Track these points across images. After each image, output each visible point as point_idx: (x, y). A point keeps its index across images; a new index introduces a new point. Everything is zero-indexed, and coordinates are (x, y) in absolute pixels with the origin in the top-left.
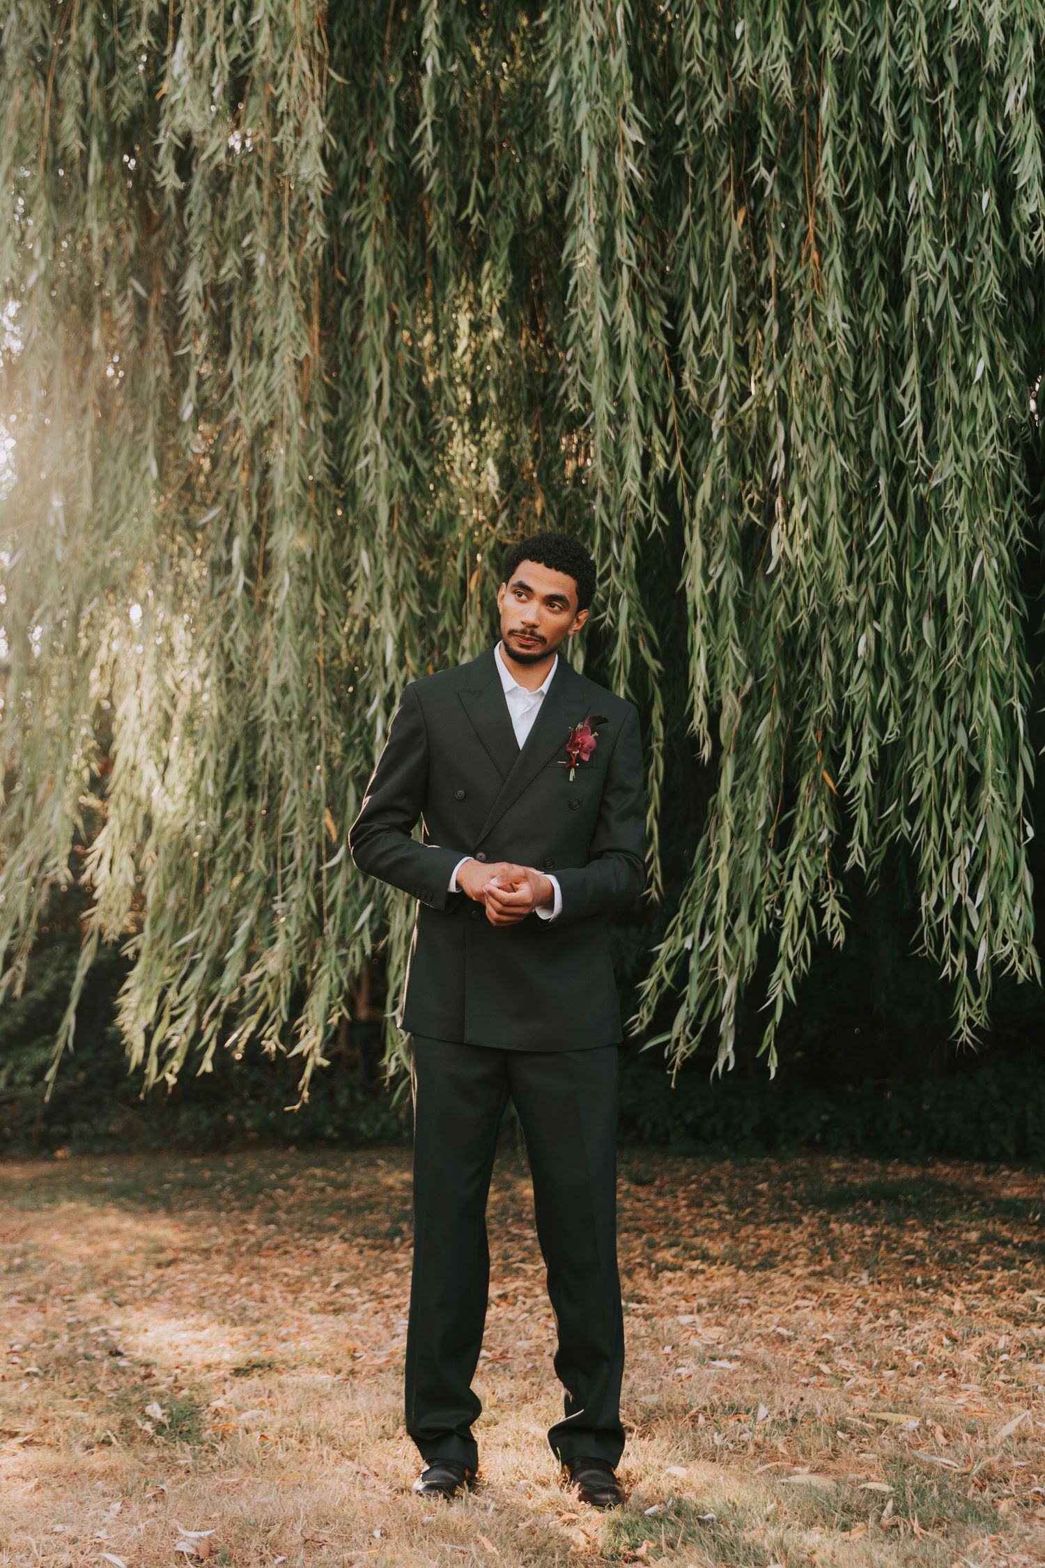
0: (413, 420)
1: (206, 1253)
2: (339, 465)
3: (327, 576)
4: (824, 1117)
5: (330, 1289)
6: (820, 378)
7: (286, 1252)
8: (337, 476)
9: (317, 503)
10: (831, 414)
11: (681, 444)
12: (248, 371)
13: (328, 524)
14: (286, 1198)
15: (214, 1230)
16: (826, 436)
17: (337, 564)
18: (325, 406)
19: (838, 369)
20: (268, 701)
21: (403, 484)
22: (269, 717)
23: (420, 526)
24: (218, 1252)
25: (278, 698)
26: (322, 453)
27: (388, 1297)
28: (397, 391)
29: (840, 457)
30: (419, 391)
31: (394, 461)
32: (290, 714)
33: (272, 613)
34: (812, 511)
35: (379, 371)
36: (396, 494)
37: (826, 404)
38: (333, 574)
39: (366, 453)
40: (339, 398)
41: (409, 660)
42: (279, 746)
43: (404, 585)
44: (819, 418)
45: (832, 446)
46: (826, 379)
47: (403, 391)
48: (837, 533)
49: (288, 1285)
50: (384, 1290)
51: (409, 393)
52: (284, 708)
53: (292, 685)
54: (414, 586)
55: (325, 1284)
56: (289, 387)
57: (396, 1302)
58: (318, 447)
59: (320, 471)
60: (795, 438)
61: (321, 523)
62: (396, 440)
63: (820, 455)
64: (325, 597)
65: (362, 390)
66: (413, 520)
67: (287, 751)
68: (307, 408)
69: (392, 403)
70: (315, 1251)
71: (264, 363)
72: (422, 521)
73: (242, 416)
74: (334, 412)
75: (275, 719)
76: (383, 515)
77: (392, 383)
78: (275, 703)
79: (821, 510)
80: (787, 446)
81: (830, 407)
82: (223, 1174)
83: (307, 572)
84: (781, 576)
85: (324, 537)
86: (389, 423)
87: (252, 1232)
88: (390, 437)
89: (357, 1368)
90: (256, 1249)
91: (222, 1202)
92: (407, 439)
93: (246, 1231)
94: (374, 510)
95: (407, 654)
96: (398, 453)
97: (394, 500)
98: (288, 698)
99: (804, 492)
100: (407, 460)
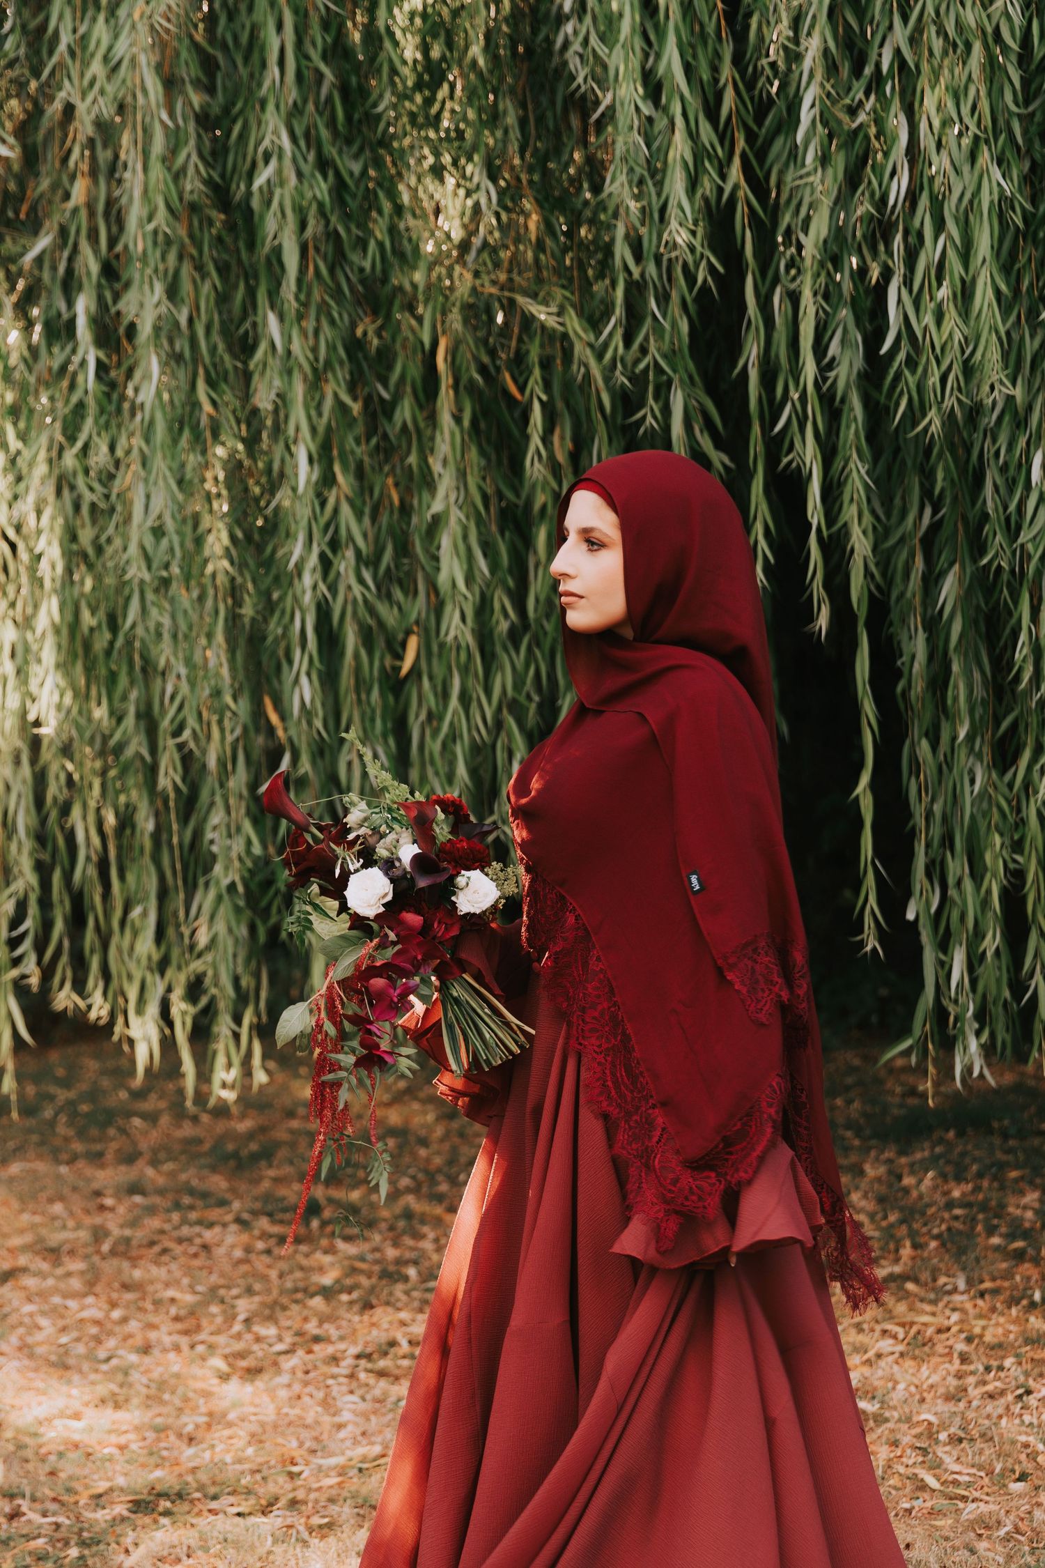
0: (329, 99)
1: (54, 1254)
2: (223, 176)
3: (213, 350)
4: (884, 992)
5: (237, 1327)
6: (968, 46)
7: (165, 1251)
8: (220, 193)
9: (191, 236)
10: (984, 105)
11: (741, 143)
12: (82, 29)
13: (211, 268)
14: (145, 1133)
15: (58, 1208)
16: (976, 138)
17: (225, 333)
18: (197, 83)
19: (997, 31)
20: (133, 549)
21: (321, 205)
22: (137, 572)
23: (351, 264)
24: (71, 1253)
25: (149, 541)
26: (195, 158)
27: (317, 1339)
28: (308, 58)
29: (997, 174)
30: (338, 51)
31: (306, 169)
32: (167, 566)
33: (133, 414)
34: (952, 255)
35: (280, 27)
36: (311, 222)
37: (979, 88)
38: (221, 347)
39: (267, 162)
40: (218, 67)
41: (340, 478)
42: (154, 612)
43: (328, 364)
44: (965, 110)
45: (985, 156)
46: (977, 47)
47: (315, 56)
48: (990, 293)
49: (177, 1319)
50: (312, 1327)
51: (324, 57)
52: (160, 556)
53: (170, 525)
54: (341, 363)
55: (230, 1318)
56: (143, 59)
57: (330, 1350)
58: (188, 153)
59: (192, 185)
60: (926, 140)
61: (199, 268)
62: (307, 135)
63: (966, 169)
64: (211, 383)
65: (256, 57)
66: (338, 259)
67: (166, 621)
68: (170, 83)
69: (299, 76)
70: (205, 1247)
71: (101, 18)
72: (355, 257)
73: (76, 100)
74: (211, 90)
75: (147, 577)
76: (291, 260)
77: (299, 43)
78: (143, 548)
79: (966, 255)
80: (913, 150)
81: (983, 93)
82: (53, 1089)
83: (182, 345)
84: (902, 356)
85: (206, 288)
86: (297, 110)
87: (112, 1209)
88: (299, 131)
89: (300, 1495)
90: (123, 1250)
91: (58, 1142)
92: (325, 134)
93: (102, 1208)
94: (277, 251)
95: (337, 468)
96: (311, 157)
97: (309, 231)
98: (164, 542)
99: (940, 226)
100: (323, 165)
